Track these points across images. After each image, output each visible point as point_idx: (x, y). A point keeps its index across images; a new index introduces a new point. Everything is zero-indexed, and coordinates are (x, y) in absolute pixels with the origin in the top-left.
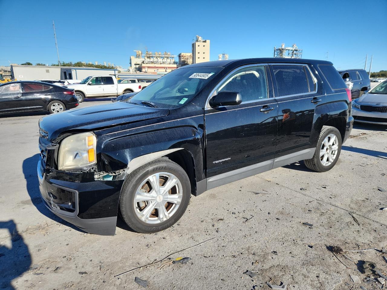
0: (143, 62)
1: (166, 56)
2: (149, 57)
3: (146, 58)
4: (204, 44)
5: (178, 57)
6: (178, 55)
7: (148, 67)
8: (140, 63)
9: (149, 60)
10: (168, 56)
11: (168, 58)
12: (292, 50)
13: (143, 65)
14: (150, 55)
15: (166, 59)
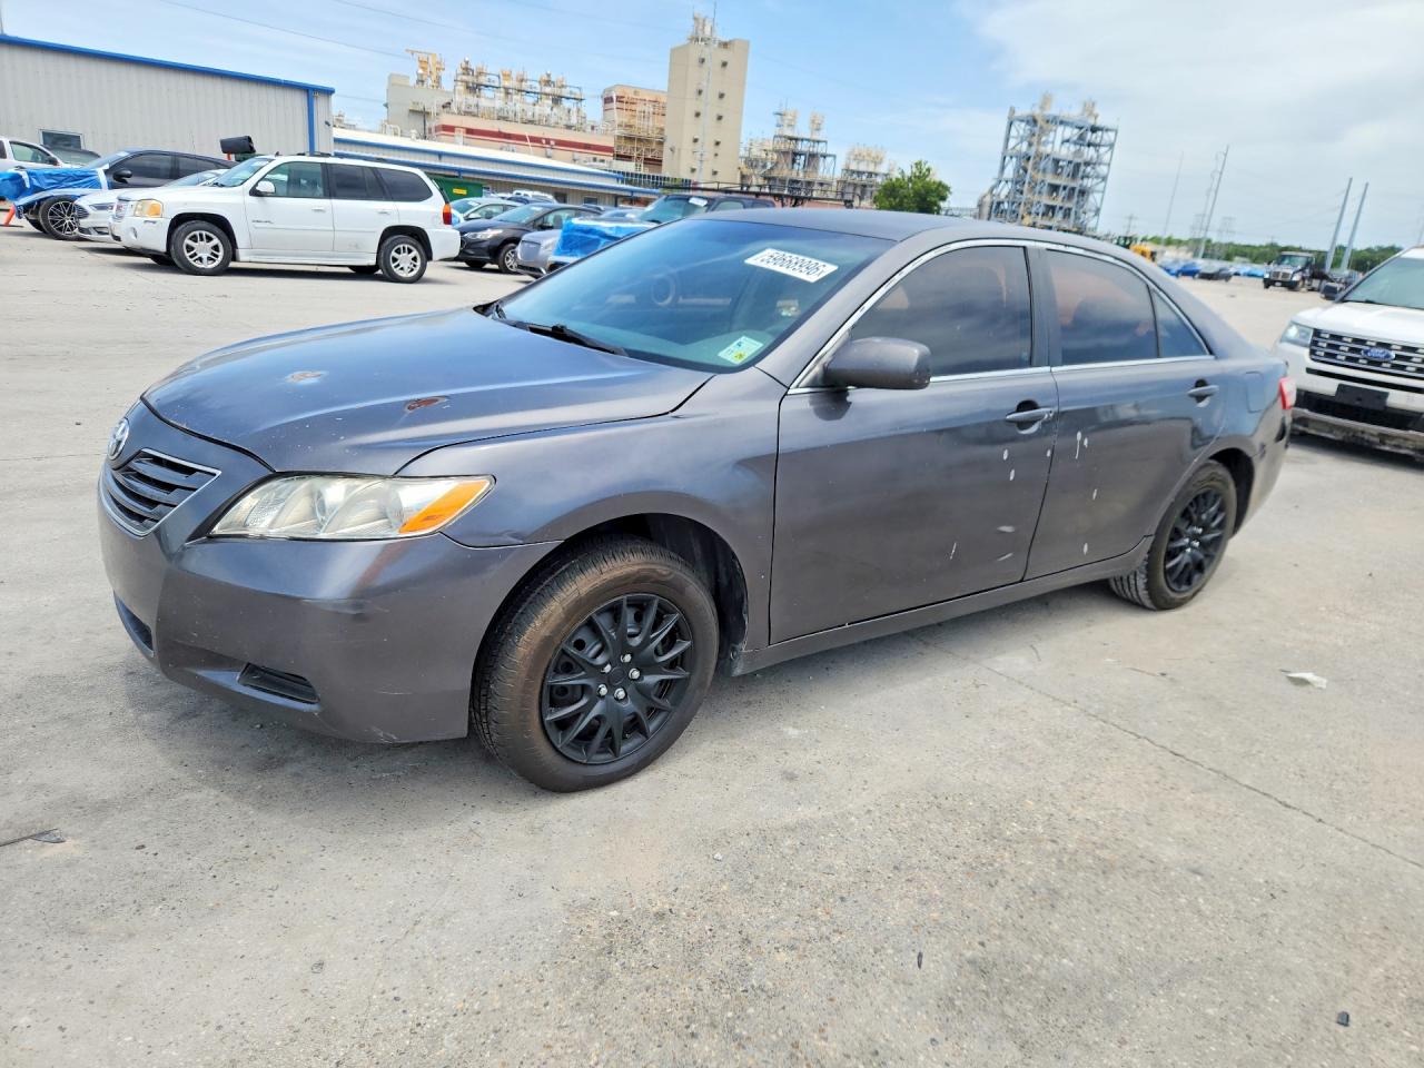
0: (447, 106)
1: (548, 90)
2: (474, 88)
3: (461, 87)
4: (724, 55)
5: (601, 102)
6: (600, 93)
7: (470, 131)
8: (433, 110)
9: (472, 99)
10: (557, 91)
11: (557, 100)
12: (1081, 128)
13: (447, 119)
14: (483, 80)
15: (550, 102)
